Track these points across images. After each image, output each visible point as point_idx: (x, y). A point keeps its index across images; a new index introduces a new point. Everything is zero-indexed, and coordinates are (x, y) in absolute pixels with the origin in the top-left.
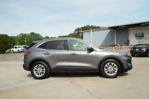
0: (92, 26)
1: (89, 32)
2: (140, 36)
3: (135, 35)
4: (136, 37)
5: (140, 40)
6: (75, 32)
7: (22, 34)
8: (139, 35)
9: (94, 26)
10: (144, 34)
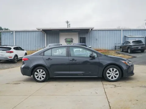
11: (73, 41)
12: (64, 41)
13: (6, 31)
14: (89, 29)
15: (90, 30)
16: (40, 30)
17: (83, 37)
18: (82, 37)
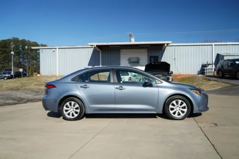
1: (54, 50)
3: (128, 60)
4: (129, 63)
8: (134, 60)
10: (140, 59)
11: (140, 62)
12: (127, 62)
13: (43, 47)
14: (164, 44)
15: (166, 45)
16: (93, 46)
17: (155, 55)
18: (153, 55)
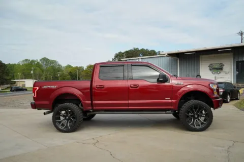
0: (142, 50)
1: (137, 60)
2: (217, 69)
3: (209, 66)
4: (211, 70)
5: (217, 75)
6: (115, 59)
7: (26, 60)
8: (216, 67)
9: (145, 49)
10: (224, 65)
11: (224, 68)
16: (165, 55)
